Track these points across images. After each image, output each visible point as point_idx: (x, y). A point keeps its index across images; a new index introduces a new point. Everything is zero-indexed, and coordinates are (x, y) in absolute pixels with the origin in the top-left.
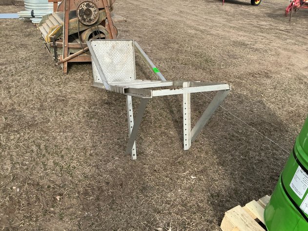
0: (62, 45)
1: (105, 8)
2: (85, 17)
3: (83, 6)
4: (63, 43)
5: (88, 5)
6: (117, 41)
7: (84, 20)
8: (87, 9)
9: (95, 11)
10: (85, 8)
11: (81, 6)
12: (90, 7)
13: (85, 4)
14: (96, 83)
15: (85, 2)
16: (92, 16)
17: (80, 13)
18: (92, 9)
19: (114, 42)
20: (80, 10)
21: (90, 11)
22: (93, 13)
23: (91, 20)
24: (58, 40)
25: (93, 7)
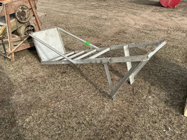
0: (8, 41)
1: (33, 8)
2: (22, 17)
3: (19, 9)
4: (9, 40)
5: (22, 8)
6: (48, 30)
7: (21, 19)
8: (22, 11)
9: (28, 11)
10: (21, 10)
11: (18, 10)
12: (24, 9)
13: (21, 7)
14: (43, 62)
15: (20, 6)
16: (26, 15)
17: (18, 15)
18: (26, 11)
19: (46, 31)
20: (18, 13)
21: (24, 12)
22: (27, 13)
23: (26, 19)
24: (4, 38)
25: (26, 9)
